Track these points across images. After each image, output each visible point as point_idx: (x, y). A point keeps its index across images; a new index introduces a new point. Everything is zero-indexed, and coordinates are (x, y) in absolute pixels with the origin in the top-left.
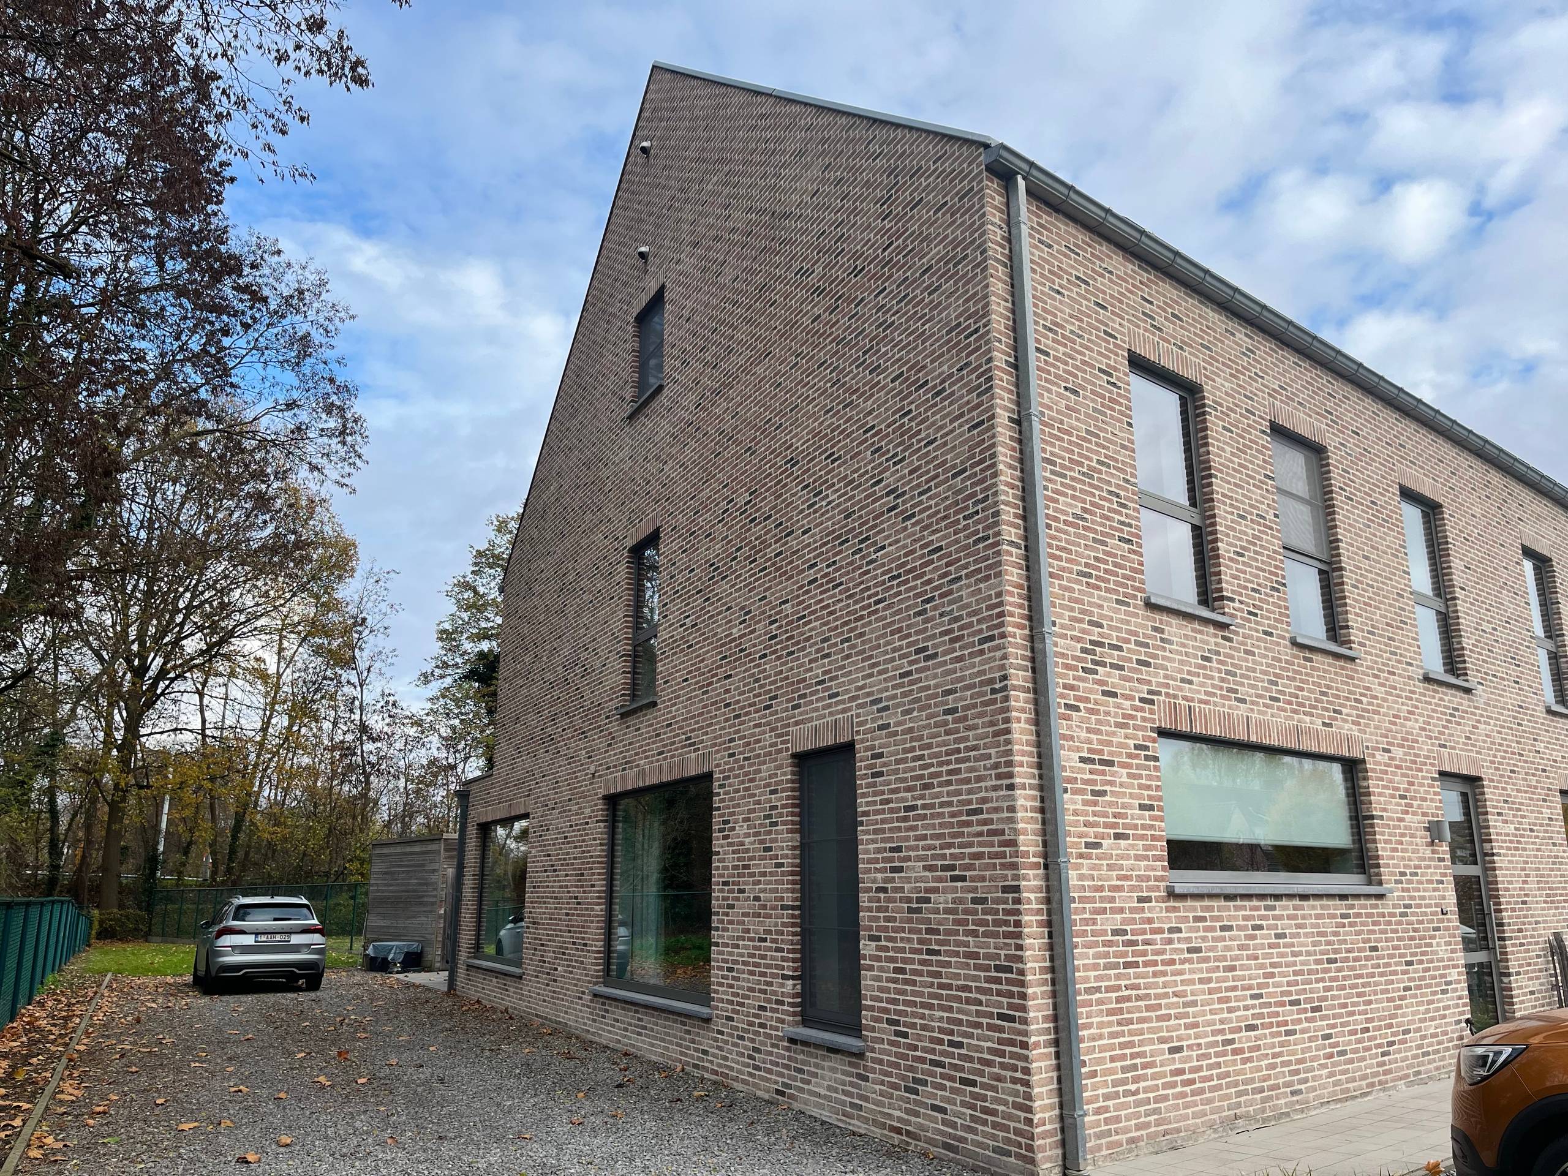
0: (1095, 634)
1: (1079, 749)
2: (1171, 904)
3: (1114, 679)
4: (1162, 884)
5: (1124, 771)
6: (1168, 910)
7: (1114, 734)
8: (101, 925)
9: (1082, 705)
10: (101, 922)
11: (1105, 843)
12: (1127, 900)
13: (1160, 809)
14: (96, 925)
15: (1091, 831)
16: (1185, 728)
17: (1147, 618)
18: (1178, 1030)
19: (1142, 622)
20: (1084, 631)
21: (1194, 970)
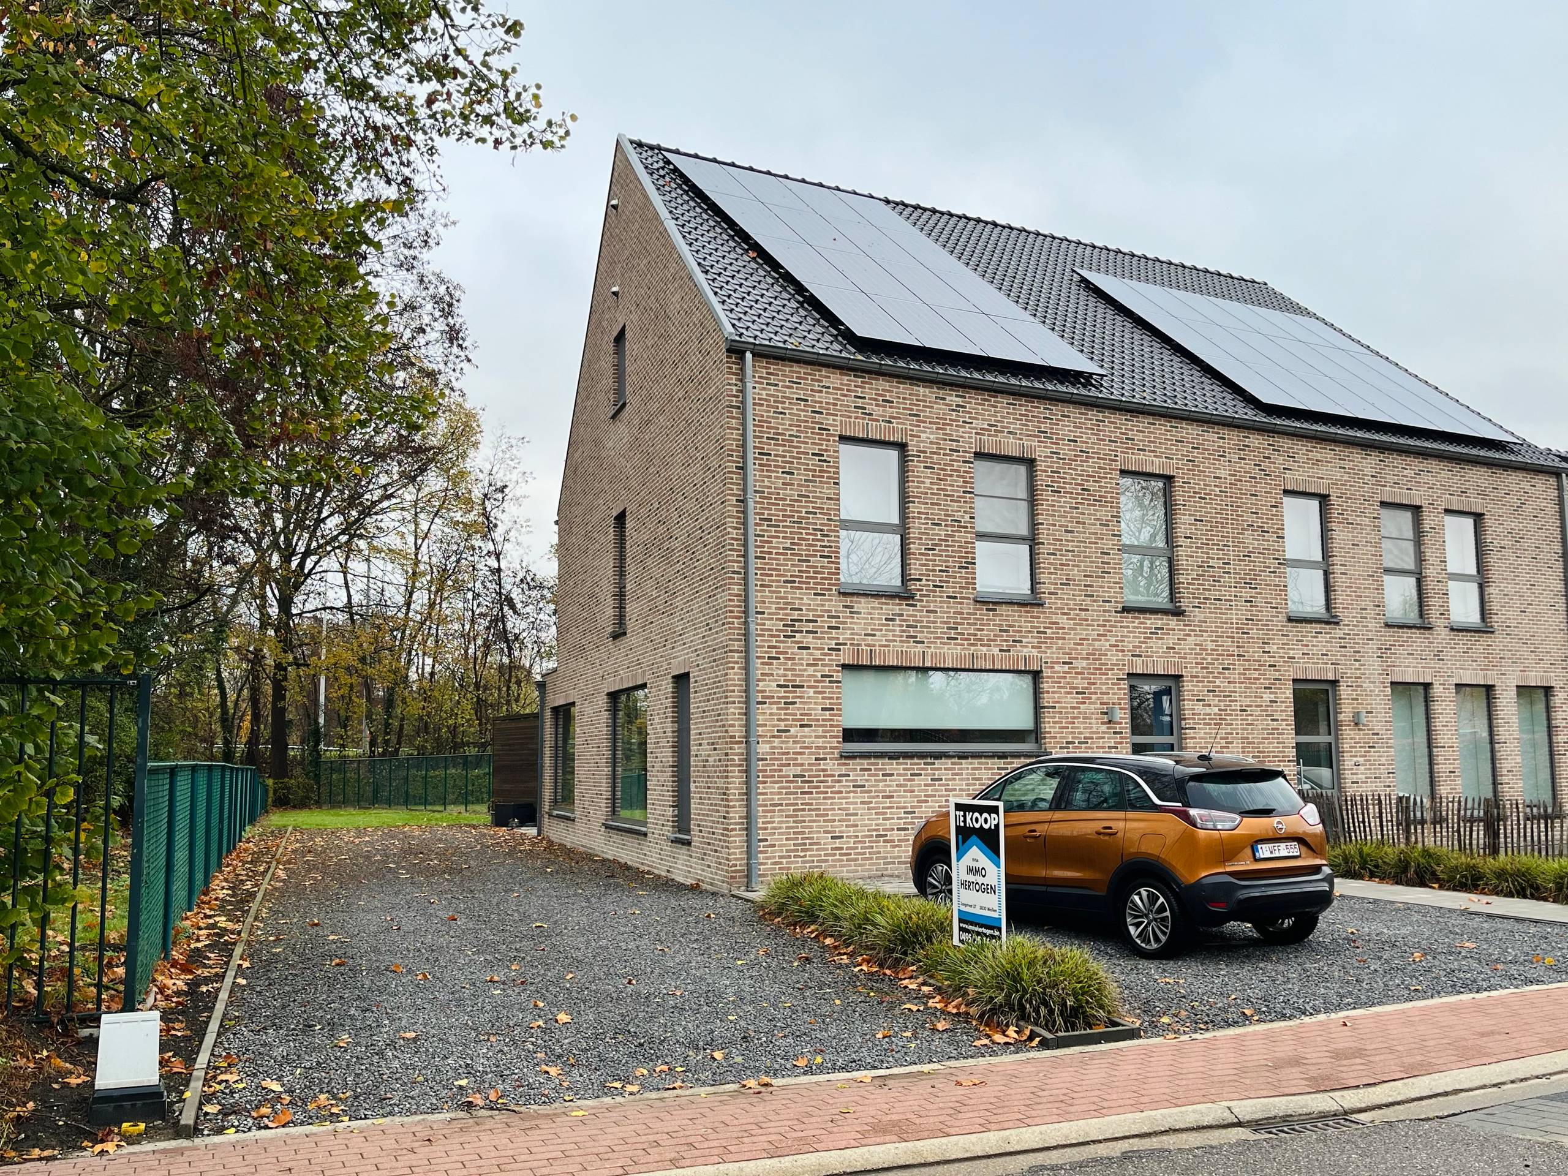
0: (796, 615)
1: (776, 680)
2: (843, 761)
3: (809, 639)
4: (836, 751)
5: (812, 690)
6: (839, 764)
7: (805, 670)
8: (274, 794)
9: (781, 656)
10: (275, 791)
11: (792, 730)
12: (807, 759)
13: (840, 710)
14: (271, 794)
15: (782, 723)
16: (866, 662)
17: (841, 601)
18: (840, 828)
19: (835, 604)
20: (787, 614)
21: (859, 797)
